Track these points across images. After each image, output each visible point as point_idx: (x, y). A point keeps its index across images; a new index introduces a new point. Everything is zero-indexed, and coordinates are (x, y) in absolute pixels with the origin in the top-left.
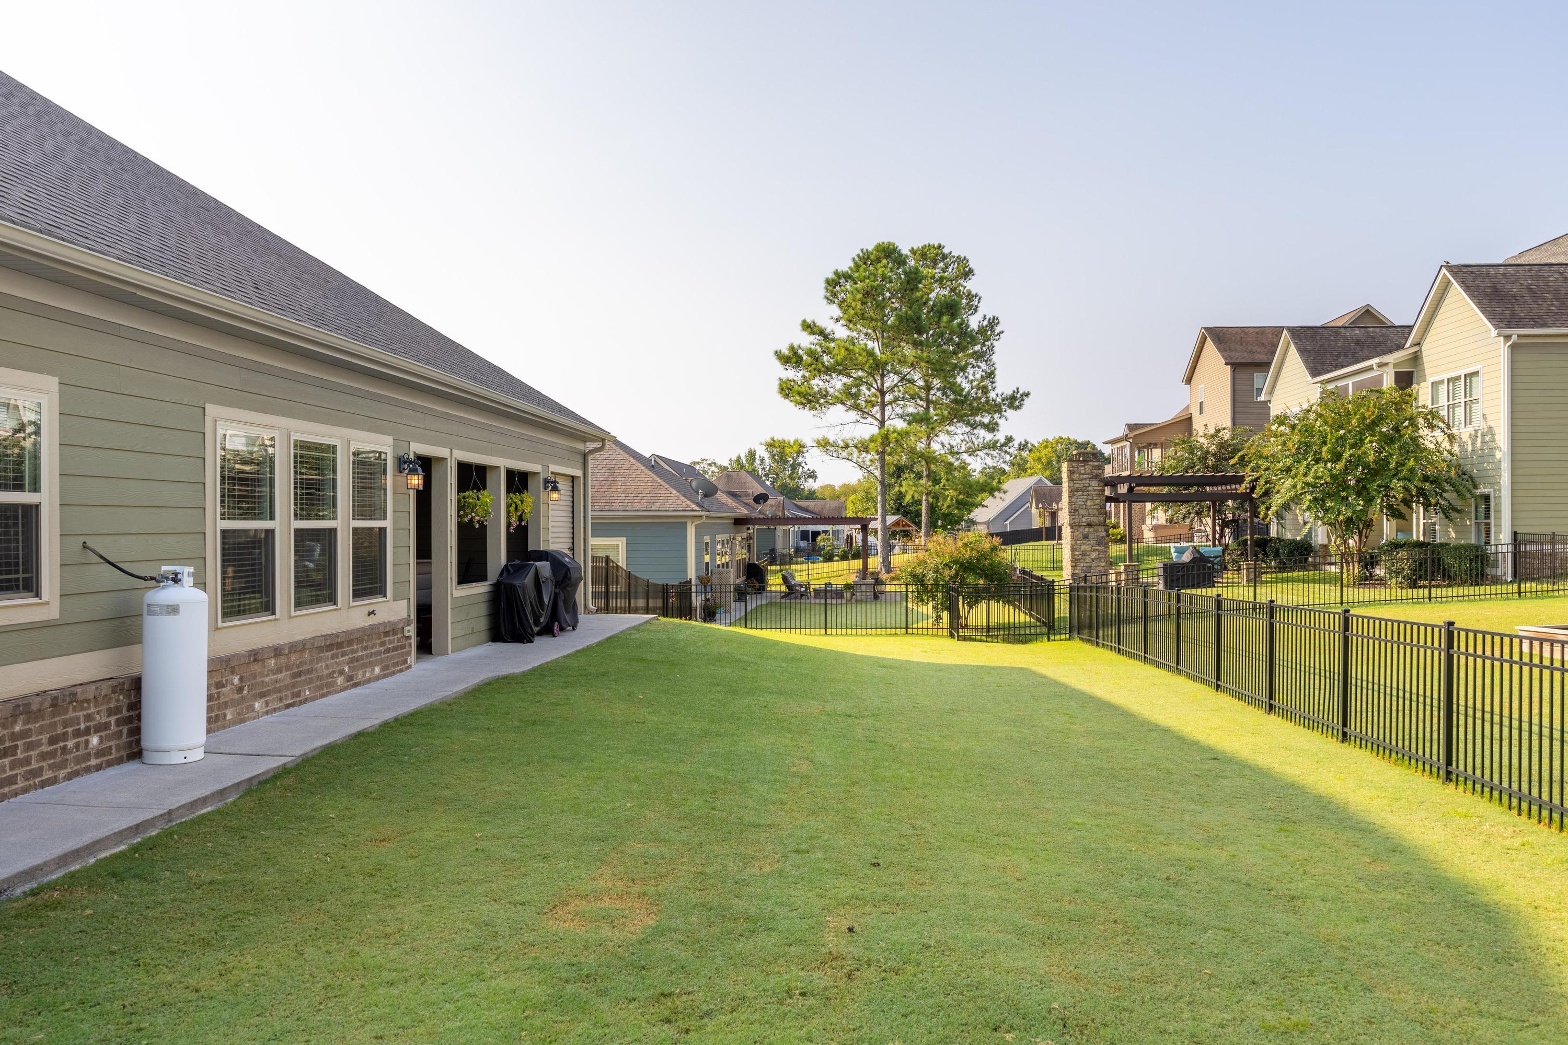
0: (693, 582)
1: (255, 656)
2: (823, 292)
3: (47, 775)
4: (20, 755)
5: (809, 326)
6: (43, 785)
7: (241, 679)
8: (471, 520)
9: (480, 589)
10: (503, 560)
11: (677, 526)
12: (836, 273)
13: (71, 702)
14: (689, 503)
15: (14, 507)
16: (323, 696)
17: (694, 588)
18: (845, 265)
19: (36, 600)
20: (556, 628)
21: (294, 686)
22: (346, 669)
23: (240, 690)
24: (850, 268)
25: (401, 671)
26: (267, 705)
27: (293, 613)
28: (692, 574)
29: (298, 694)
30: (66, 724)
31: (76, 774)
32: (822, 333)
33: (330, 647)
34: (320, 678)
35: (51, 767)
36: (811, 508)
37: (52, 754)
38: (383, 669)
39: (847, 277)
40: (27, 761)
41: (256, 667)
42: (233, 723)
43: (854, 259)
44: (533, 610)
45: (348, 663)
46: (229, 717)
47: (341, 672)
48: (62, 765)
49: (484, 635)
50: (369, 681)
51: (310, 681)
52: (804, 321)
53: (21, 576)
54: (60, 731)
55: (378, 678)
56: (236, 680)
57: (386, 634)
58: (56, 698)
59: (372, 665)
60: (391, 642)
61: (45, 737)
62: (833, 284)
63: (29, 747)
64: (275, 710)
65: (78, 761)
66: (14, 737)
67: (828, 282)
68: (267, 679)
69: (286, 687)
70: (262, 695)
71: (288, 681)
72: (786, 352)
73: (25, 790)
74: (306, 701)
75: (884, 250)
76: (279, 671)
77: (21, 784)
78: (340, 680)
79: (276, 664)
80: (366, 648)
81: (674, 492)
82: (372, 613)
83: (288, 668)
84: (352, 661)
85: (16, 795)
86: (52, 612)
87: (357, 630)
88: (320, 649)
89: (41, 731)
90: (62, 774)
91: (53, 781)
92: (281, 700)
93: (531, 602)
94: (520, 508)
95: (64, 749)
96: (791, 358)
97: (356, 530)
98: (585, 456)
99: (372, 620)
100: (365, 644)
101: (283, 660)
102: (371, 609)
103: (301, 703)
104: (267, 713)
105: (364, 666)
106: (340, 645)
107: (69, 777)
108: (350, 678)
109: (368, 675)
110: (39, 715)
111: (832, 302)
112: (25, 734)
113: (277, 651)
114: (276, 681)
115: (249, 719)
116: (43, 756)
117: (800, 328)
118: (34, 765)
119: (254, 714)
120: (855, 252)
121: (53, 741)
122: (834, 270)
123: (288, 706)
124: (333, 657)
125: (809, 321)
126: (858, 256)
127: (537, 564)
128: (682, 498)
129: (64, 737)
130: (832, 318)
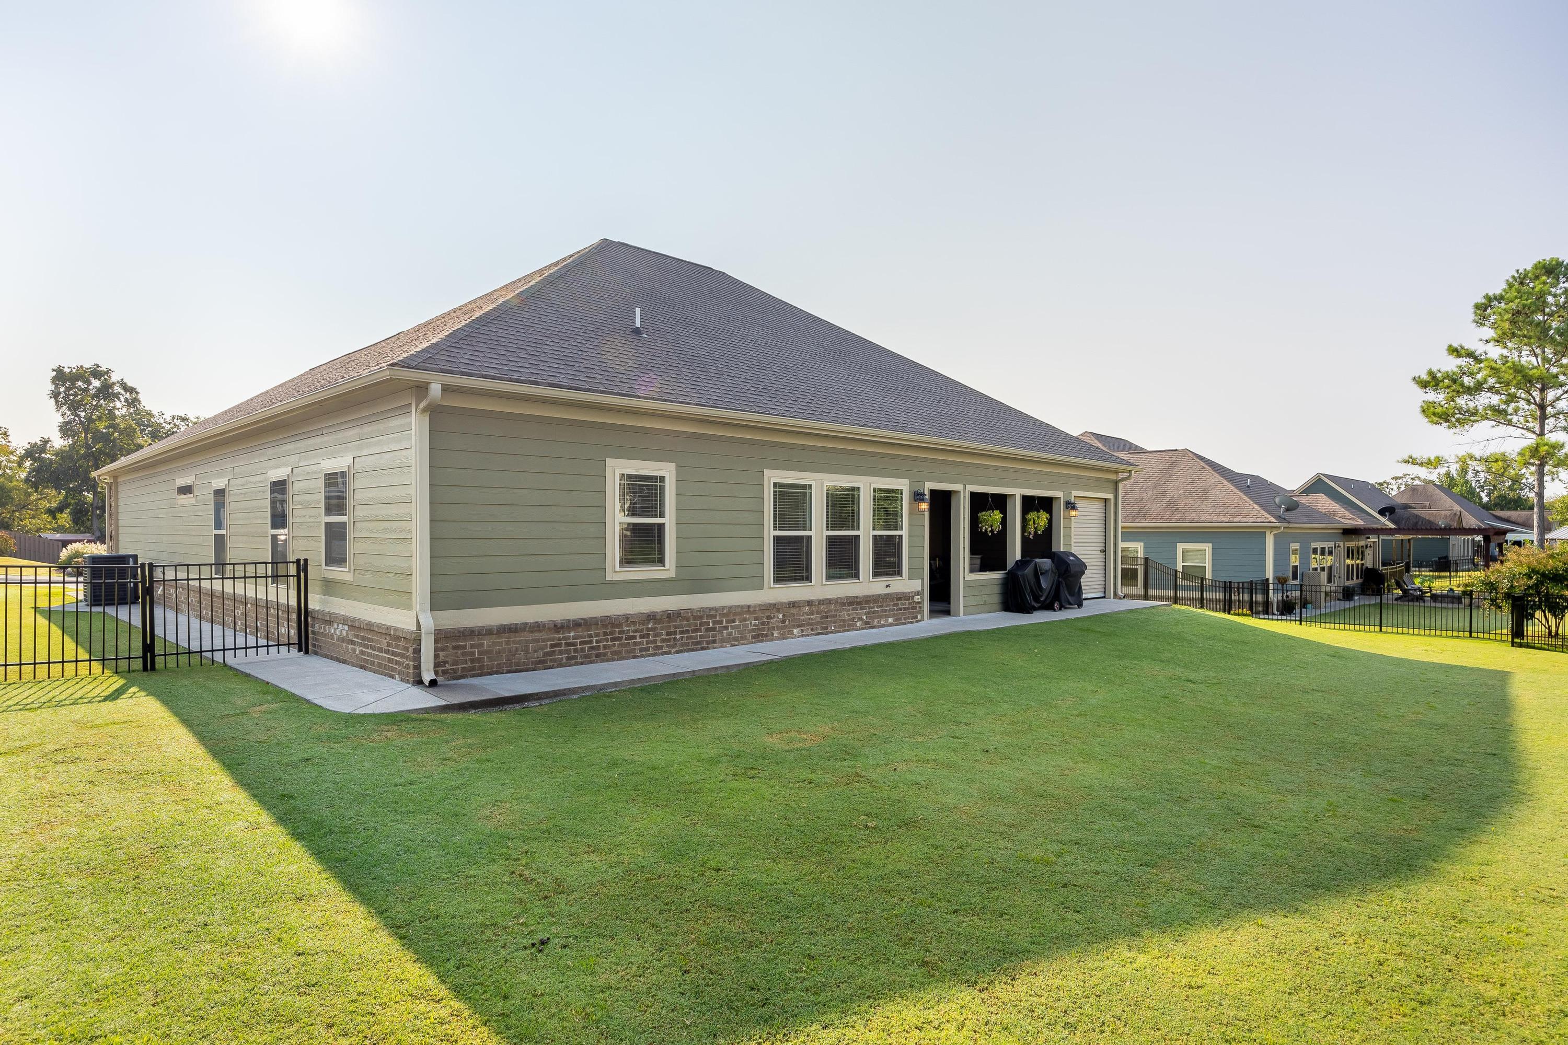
0: (1271, 581)
1: (794, 604)
2: (1472, 317)
3: (667, 649)
4: (651, 638)
5: (1456, 350)
6: (663, 654)
7: (784, 616)
8: (986, 530)
9: (996, 575)
10: (1018, 556)
11: (1256, 535)
12: (1487, 297)
13: (678, 617)
14: (1268, 516)
15: (653, 525)
16: (844, 631)
17: (1271, 587)
18: (1498, 288)
19: (663, 568)
20: (1056, 605)
21: (822, 623)
22: (864, 617)
23: (783, 621)
24: (1504, 290)
25: (912, 622)
26: (802, 632)
27: (825, 583)
28: (1270, 574)
29: (826, 628)
30: (676, 627)
31: (682, 651)
32: (1471, 355)
33: (851, 604)
34: (844, 621)
35: (667, 646)
36: (1513, 519)
37: (669, 640)
38: (896, 620)
39: (1500, 299)
40: (655, 642)
41: (795, 610)
42: (778, 639)
43: (1508, 281)
44: (1032, 591)
45: (865, 614)
46: (775, 635)
47: (860, 619)
48: (674, 646)
49: (998, 607)
50: (883, 626)
51: (835, 622)
52: (1450, 346)
53: (656, 556)
54: (672, 630)
55: (891, 625)
56: (780, 616)
57: (899, 599)
58: (670, 614)
59: (887, 617)
60: (902, 604)
61: (664, 632)
62: (1482, 310)
63: (656, 635)
64: (808, 635)
65: (682, 645)
66: (648, 629)
67: (1477, 307)
68: (802, 618)
69: (817, 623)
70: (799, 626)
71: (818, 620)
72: (1425, 377)
73: (654, 655)
74: (831, 632)
75: (1544, 267)
76: (812, 613)
77: (651, 652)
78: (859, 624)
79: (809, 610)
80: (881, 606)
81: (1256, 507)
82: (888, 586)
83: (818, 613)
84: (868, 613)
85: (649, 656)
86: (672, 574)
87: (873, 596)
88: (843, 604)
89: (662, 628)
90: (673, 650)
91: (669, 653)
92: (812, 630)
93: (1031, 587)
94: (1037, 522)
95: (675, 638)
96: (1432, 382)
97: (875, 537)
98: (1116, 483)
99: (888, 591)
100: (880, 604)
101: (814, 608)
102: (888, 583)
103: (827, 633)
104: (802, 636)
105: (880, 617)
106: (859, 603)
107: (677, 652)
108: (867, 623)
109: (882, 622)
110: (661, 621)
111: (1482, 325)
112: (653, 629)
113: (810, 603)
114: (809, 619)
115: (789, 638)
116: (663, 641)
117: (1446, 352)
118: (658, 644)
119: (793, 636)
120: (1510, 273)
121: (668, 634)
122: (1484, 294)
123: (818, 634)
124: (853, 609)
125: (1455, 345)
126: (1513, 277)
127: (1038, 560)
128: (1263, 512)
129: (675, 633)
130: (1481, 340)
